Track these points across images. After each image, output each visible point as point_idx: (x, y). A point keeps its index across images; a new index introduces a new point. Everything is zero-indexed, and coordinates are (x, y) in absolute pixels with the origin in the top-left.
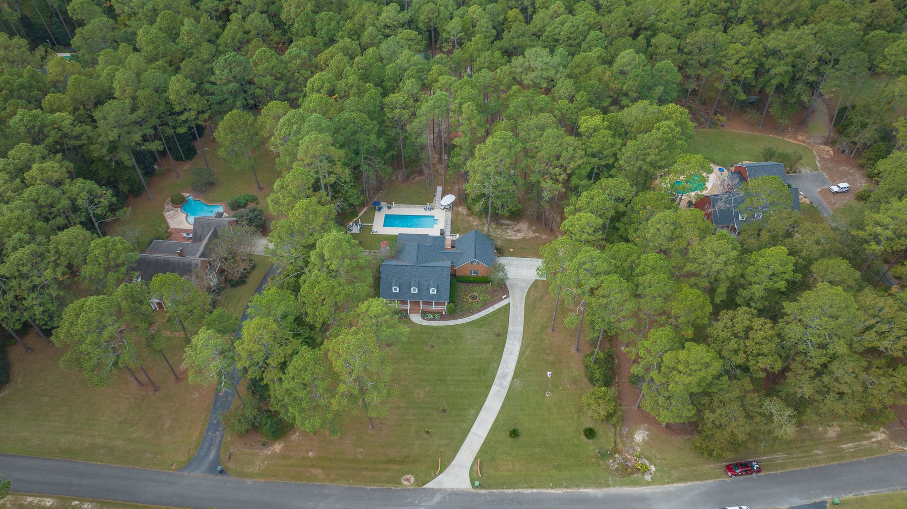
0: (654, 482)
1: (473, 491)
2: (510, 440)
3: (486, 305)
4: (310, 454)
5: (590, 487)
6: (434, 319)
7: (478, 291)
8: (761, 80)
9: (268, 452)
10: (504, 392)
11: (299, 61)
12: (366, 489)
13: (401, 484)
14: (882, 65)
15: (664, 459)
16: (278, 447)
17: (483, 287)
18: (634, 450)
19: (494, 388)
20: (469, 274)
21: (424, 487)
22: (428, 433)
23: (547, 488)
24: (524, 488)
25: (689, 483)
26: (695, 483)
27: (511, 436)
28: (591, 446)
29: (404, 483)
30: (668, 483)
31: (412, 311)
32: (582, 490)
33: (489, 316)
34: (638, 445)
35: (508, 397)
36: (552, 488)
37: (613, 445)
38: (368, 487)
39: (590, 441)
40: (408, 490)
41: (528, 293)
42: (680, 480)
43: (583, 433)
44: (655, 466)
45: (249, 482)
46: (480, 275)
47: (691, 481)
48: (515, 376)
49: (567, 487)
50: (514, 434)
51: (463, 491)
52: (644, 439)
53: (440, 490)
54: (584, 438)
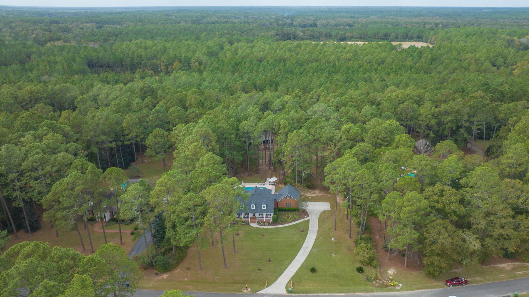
0: (402, 289)
1: (288, 294)
2: (311, 273)
3: (295, 220)
4: (186, 279)
5: (362, 292)
6: (264, 225)
7: (291, 214)
8: (441, 128)
9: (159, 278)
10: (307, 254)
11: (194, 114)
12: (220, 294)
13: (242, 292)
14: (499, 116)
15: (408, 281)
16: (165, 276)
17: (294, 213)
18: (388, 277)
19: (301, 252)
20: (285, 207)
21: (257, 293)
22: (260, 270)
23: (335, 293)
24: (320, 293)
25: (424, 290)
26: (427, 290)
27: (311, 271)
28: (361, 276)
29: (244, 291)
30: (411, 290)
31: (252, 222)
32: (357, 294)
33: (297, 224)
34: (390, 275)
35: (309, 255)
36: (338, 293)
37: (375, 275)
38: (221, 293)
39: (360, 274)
40: (247, 294)
41: (320, 215)
42: (418, 289)
43: (356, 270)
44: (402, 284)
45: (146, 291)
46: (292, 207)
47: (425, 289)
48: (313, 247)
49: (347, 292)
50: (313, 270)
51: (281, 295)
52: (394, 273)
53: (267, 294)
54: (357, 273)
